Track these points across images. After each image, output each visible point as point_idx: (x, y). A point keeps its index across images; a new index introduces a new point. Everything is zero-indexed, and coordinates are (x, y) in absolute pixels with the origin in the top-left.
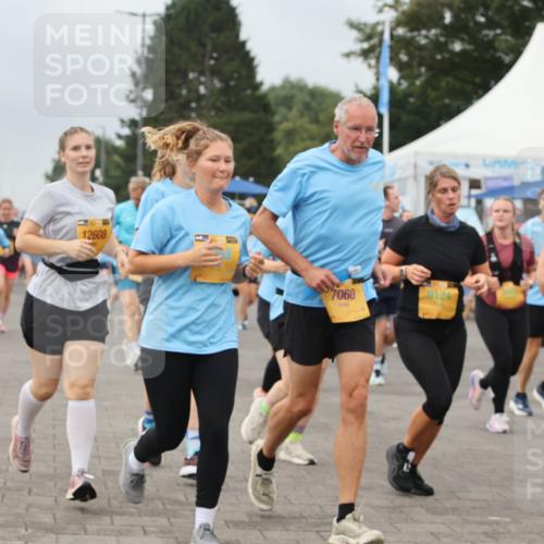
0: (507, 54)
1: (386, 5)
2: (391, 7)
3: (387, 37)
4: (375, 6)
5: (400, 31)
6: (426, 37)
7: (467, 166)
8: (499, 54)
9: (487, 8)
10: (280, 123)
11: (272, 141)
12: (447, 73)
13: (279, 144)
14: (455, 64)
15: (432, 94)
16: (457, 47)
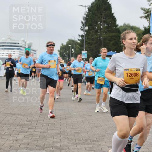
4: (148, 4)
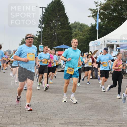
0: (126, 16)
1: (98, 5)
2: (99, 5)
3: (98, 12)
4: (95, 5)
5: (101, 11)
6: (107, 12)
7: (116, 42)
8: (124, 16)
9: (121, 6)
10: (74, 32)
11: (72, 36)
12: (112, 20)
13: (73, 37)
14: (114, 18)
15: (109, 25)
16: (114, 14)
